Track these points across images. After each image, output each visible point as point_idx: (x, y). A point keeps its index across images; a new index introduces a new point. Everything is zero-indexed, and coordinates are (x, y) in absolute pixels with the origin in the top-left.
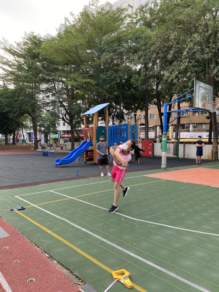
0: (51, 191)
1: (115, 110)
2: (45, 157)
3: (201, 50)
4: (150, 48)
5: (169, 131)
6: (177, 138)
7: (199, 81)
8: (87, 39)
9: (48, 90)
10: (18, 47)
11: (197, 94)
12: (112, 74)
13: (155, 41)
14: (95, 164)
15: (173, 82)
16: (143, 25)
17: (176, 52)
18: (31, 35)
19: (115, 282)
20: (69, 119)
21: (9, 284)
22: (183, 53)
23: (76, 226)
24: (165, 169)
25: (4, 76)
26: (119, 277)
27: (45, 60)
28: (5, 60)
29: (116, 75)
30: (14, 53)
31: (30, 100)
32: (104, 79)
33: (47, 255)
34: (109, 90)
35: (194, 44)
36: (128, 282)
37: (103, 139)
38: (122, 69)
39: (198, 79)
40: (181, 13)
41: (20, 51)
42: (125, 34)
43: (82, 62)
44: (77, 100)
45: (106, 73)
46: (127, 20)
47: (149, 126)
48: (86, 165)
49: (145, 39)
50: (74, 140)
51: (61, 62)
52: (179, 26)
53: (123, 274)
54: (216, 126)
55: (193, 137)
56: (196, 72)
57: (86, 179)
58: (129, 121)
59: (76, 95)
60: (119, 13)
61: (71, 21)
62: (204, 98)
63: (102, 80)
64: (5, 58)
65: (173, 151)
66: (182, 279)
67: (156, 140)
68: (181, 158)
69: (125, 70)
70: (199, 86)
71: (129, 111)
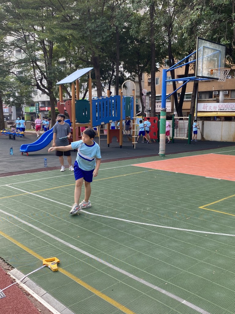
0: (6, 185)
1: (112, 73)
2: (12, 141)
6: (193, 112)
7: (203, 41)
19: (43, 267)
20: (47, 86)
24: (163, 155)
26: (48, 263)
29: (109, 24)
32: (92, 29)
36: (54, 267)
38: (117, 15)
44: (59, 58)
45: (95, 20)
47: (156, 95)
55: (223, 110)
58: (122, 91)
59: (56, 51)
62: (211, 63)
63: (90, 31)
65: (187, 131)
69: (122, 16)
70: (204, 46)
71: (131, 74)
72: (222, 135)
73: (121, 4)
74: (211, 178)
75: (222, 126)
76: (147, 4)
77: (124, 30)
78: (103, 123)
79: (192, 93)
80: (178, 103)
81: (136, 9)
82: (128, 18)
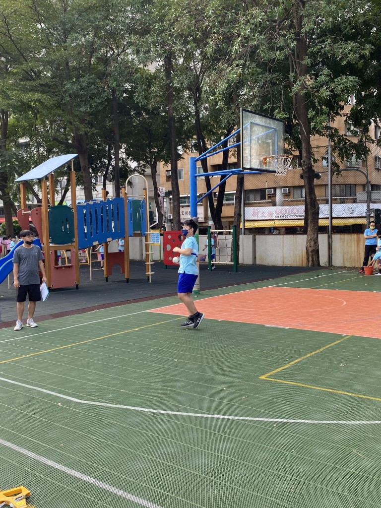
1: (107, 161)
6: (238, 222)
12: (94, 83)
15: (218, 107)
24: (197, 292)
26: (10, 499)
29: (101, 85)
32: (74, 93)
35: (253, 31)
36: (20, 504)
38: (113, 71)
44: (19, 137)
45: (78, 79)
47: (181, 196)
54: (313, 197)
55: (283, 217)
58: (126, 191)
59: (14, 126)
62: (263, 148)
63: (70, 95)
69: (121, 73)
70: (251, 123)
71: (139, 164)
72: (283, 257)
73: (118, 55)
74: (273, 326)
75: (283, 242)
76: (160, 56)
77: (125, 95)
78: (96, 243)
79: (235, 192)
80: (215, 207)
81: (143, 62)
82: (131, 76)
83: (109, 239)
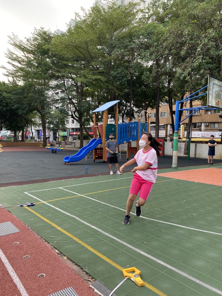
0: (60, 188)
1: (124, 108)
2: (54, 155)
3: (215, 46)
4: (163, 44)
5: (180, 130)
6: (189, 137)
7: (213, 79)
8: (98, 35)
9: (57, 87)
10: (28, 43)
11: (211, 92)
12: (123, 71)
13: (168, 37)
14: (104, 162)
15: (186, 79)
16: (156, 20)
17: (190, 49)
18: (41, 31)
19: (125, 279)
20: (78, 116)
21: (20, 279)
22: (197, 49)
23: (86, 223)
24: (176, 168)
25: (13, 73)
26: (130, 275)
27: (55, 56)
28: (15, 56)
29: (127, 72)
30: (23, 49)
31: (39, 97)
32: (115, 76)
33: (57, 251)
34: (120, 88)
35: (209, 40)
36: (139, 280)
37: (113, 137)
38: (133, 65)
39: (212, 76)
40: (195, 7)
41: (30, 47)
42: (137, 29)
43: (92, 58)
44: (86, 97)
45: (117, 69)
46: (139, 15)
48: (95, 163)
49: (157, 34)
50: (83, 137)
51: (71, 58)
52: (193, 22)
53: (134, 272)
55: (205, 136)
56: (209, 69)
57: (95, 177)
58: (140, 119)
59: (85, 92)
60: (131, 8)
61: (82, 17)
62: (218, 96)
63: (113, 77)
64: (15, 54)
65: (184, 150)
66: (194, 279)
67: (166, 139)
68: (192, 158)
70: (213, 83)
71: (139, 109)
78: (125, 142)
82: (140, 68)
83: (131, 141)
